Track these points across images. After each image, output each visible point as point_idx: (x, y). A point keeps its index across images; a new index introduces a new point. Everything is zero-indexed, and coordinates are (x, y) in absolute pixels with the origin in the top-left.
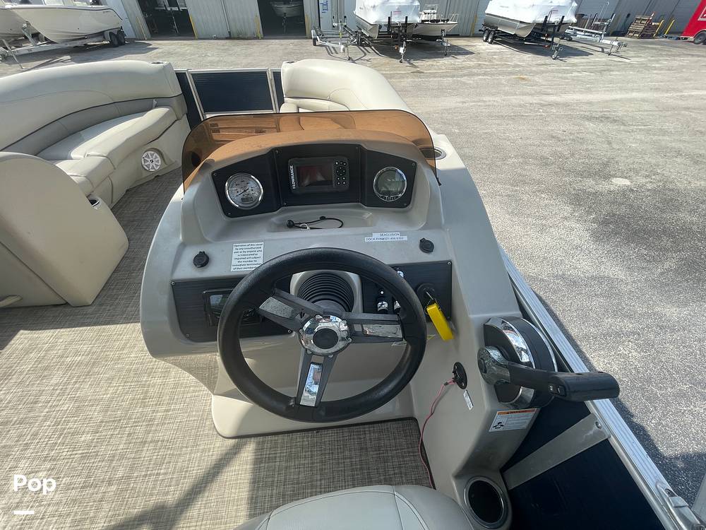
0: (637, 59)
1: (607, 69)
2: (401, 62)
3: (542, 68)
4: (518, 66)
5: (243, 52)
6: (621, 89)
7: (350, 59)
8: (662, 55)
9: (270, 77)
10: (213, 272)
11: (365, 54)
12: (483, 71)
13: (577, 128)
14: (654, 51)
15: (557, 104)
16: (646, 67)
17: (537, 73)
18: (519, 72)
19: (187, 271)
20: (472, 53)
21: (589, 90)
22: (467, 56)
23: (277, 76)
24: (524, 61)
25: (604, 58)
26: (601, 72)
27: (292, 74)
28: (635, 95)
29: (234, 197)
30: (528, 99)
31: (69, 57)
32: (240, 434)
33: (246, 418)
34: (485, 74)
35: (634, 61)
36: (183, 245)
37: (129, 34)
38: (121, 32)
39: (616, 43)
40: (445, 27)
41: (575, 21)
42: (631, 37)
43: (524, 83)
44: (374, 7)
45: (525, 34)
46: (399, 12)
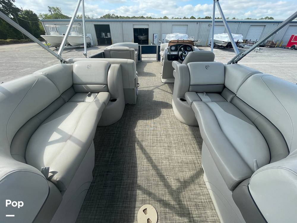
0: (267, 54)
3: (231, 55)
4: (223, 55)
6: (259, 61)
8: (277, 53)
9: (157, 47)
14: (274, 51)
16: (270, 56)
17: (229, 57)
21: (247, 62)
23: (159, 47)
24: (225, 53)
25: (255, 53)
26: (253, 57)
27: (163, 46)
28: (263, 63)
29: (172, 49)
31: (75, 50)
32: (166, 82)
33: (166, 81)
35: (266, 54)
36: (168, 52)
37: (92, 44)
38: (90, 43)
39: (259, 48)
40: (196, 43)
41: (243, 41)
42: (267, 47)
43: (224, 59)
44: (173, 37)
45: (225, 45)
46: (181, 38)
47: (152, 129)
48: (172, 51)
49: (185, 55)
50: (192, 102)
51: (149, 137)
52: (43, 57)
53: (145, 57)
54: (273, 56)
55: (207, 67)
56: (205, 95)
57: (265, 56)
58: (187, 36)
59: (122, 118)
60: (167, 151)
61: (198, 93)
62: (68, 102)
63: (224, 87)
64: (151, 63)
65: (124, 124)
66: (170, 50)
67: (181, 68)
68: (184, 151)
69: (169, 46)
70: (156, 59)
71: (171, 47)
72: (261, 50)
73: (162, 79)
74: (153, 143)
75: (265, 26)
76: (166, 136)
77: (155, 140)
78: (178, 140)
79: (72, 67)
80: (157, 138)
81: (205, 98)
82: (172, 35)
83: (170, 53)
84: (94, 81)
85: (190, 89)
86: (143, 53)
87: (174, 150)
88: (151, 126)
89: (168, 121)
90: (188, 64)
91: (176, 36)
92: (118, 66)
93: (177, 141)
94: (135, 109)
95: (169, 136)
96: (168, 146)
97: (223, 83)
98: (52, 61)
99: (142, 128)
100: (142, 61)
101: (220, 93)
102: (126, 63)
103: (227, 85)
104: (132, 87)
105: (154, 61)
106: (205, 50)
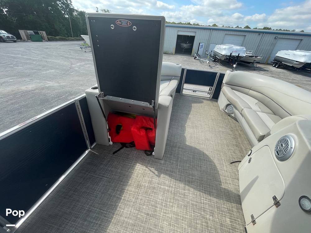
2: (233, 70)
5: (168, 58)
7: (210, 66)
9: (218, 75)
11: (216, 65)
20: (267, 71)
22: (265, 72)
27: (233, 77)
40: (256, 59)
44: (225, 49)
45: (299, 67)
46: (236, 51)
52: (77, 57)
53: (189, 89)
58: (245, 49)
86: (187, 82)
91: (230, 48)
98: (81, 64)
100: (183, 95)
106: (265, 69)
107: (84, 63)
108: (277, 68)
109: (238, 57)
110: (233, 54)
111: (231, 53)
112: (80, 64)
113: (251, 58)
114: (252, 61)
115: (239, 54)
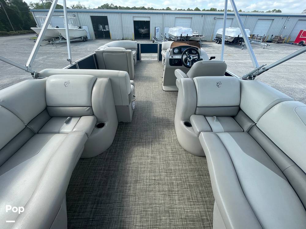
0: (275, 50)
1: (263, 53)
3: (237, 52)
4: (228, 51)
6: (266, 59)
9: (158, 45)
10: (173, 58)
12: (215, 52)
13: (248, 70)
14: (282, 48)
15: (242, 63)
16: (277, 53)
17: (235, 53)
18: (229, 53)
19: (171, 58)
20: (211, 47)
22: (209, 48)
23: (161, 45)
24: (231, 50)
25: (262, 50)
26: (259, 54)
27: (165, 44)
29: (175, 51)
30: (231, 61)
34: (215, 53)
35: (274, 51)
36: (170, 55)
37: (89, 38)
38: (87, 37)
39: (266, 45)
40: (201, 38)
41: (250, 37)
42: (274, 43)
43: (230, 56)
44: (176, 31)
45: (231, 41)
46: (185, 33)
47: (149, 161)
48: (174, 54)
49: (189, 60)
50: (200, 133)
51: (145, 175)
53: (145, 57)
54: (281, 53)
55: (218, 84)
56: (216, 121)
57: (272, 52)
58: (191, 30)
59: (113, 144)
60: (167, 198)
61: (206, 117)
62: (38, 133)
63: (240, 109)
64: (151, 63)
65: (115, 154)
66: (172, 52)
67: (186, 83)
68: (188, 199)
69: (171, 48)
70: (157, 59)
71: (174, 49)
72: (268, 47)
73: (163, 86)
74: (150, 185)
75: (273, 20)
76: (167, 172)
77: (152, 179)
78: (181, 180)
79: (44, 83)
80: (155, 176)
81: (216, 125)
82: (175, 29)
83: (172, 57)
84: (73, 102)
85: (197, 112)
86: (142, 52)
87: (176, 198)
88: (148, 157)
89: (168, 147)
90: (195, 79)
91: (180, 29)
92: (105, 80)
93: (180, 182)
94: (130, 130)
95: (170, 173)
96: (169, 191)
97: (238, 105)
99: (136, 159)
100: (141, 61)
101: (233, 117)
102: (117, 77)
103: (243, 107)
104: (126, 103)
105: (154, 62)
106: (210, 45)
107: (46, 56)
108: (218, 44)
109: (187, 37)
110: (183, 35)
111: (181, 35)
112: (42, 57)
113: (197, 37)
114: (199, 40)
115: (187, 35)
